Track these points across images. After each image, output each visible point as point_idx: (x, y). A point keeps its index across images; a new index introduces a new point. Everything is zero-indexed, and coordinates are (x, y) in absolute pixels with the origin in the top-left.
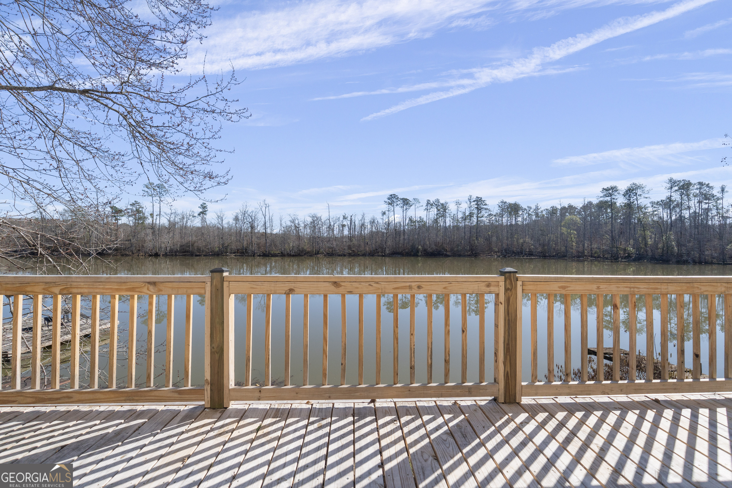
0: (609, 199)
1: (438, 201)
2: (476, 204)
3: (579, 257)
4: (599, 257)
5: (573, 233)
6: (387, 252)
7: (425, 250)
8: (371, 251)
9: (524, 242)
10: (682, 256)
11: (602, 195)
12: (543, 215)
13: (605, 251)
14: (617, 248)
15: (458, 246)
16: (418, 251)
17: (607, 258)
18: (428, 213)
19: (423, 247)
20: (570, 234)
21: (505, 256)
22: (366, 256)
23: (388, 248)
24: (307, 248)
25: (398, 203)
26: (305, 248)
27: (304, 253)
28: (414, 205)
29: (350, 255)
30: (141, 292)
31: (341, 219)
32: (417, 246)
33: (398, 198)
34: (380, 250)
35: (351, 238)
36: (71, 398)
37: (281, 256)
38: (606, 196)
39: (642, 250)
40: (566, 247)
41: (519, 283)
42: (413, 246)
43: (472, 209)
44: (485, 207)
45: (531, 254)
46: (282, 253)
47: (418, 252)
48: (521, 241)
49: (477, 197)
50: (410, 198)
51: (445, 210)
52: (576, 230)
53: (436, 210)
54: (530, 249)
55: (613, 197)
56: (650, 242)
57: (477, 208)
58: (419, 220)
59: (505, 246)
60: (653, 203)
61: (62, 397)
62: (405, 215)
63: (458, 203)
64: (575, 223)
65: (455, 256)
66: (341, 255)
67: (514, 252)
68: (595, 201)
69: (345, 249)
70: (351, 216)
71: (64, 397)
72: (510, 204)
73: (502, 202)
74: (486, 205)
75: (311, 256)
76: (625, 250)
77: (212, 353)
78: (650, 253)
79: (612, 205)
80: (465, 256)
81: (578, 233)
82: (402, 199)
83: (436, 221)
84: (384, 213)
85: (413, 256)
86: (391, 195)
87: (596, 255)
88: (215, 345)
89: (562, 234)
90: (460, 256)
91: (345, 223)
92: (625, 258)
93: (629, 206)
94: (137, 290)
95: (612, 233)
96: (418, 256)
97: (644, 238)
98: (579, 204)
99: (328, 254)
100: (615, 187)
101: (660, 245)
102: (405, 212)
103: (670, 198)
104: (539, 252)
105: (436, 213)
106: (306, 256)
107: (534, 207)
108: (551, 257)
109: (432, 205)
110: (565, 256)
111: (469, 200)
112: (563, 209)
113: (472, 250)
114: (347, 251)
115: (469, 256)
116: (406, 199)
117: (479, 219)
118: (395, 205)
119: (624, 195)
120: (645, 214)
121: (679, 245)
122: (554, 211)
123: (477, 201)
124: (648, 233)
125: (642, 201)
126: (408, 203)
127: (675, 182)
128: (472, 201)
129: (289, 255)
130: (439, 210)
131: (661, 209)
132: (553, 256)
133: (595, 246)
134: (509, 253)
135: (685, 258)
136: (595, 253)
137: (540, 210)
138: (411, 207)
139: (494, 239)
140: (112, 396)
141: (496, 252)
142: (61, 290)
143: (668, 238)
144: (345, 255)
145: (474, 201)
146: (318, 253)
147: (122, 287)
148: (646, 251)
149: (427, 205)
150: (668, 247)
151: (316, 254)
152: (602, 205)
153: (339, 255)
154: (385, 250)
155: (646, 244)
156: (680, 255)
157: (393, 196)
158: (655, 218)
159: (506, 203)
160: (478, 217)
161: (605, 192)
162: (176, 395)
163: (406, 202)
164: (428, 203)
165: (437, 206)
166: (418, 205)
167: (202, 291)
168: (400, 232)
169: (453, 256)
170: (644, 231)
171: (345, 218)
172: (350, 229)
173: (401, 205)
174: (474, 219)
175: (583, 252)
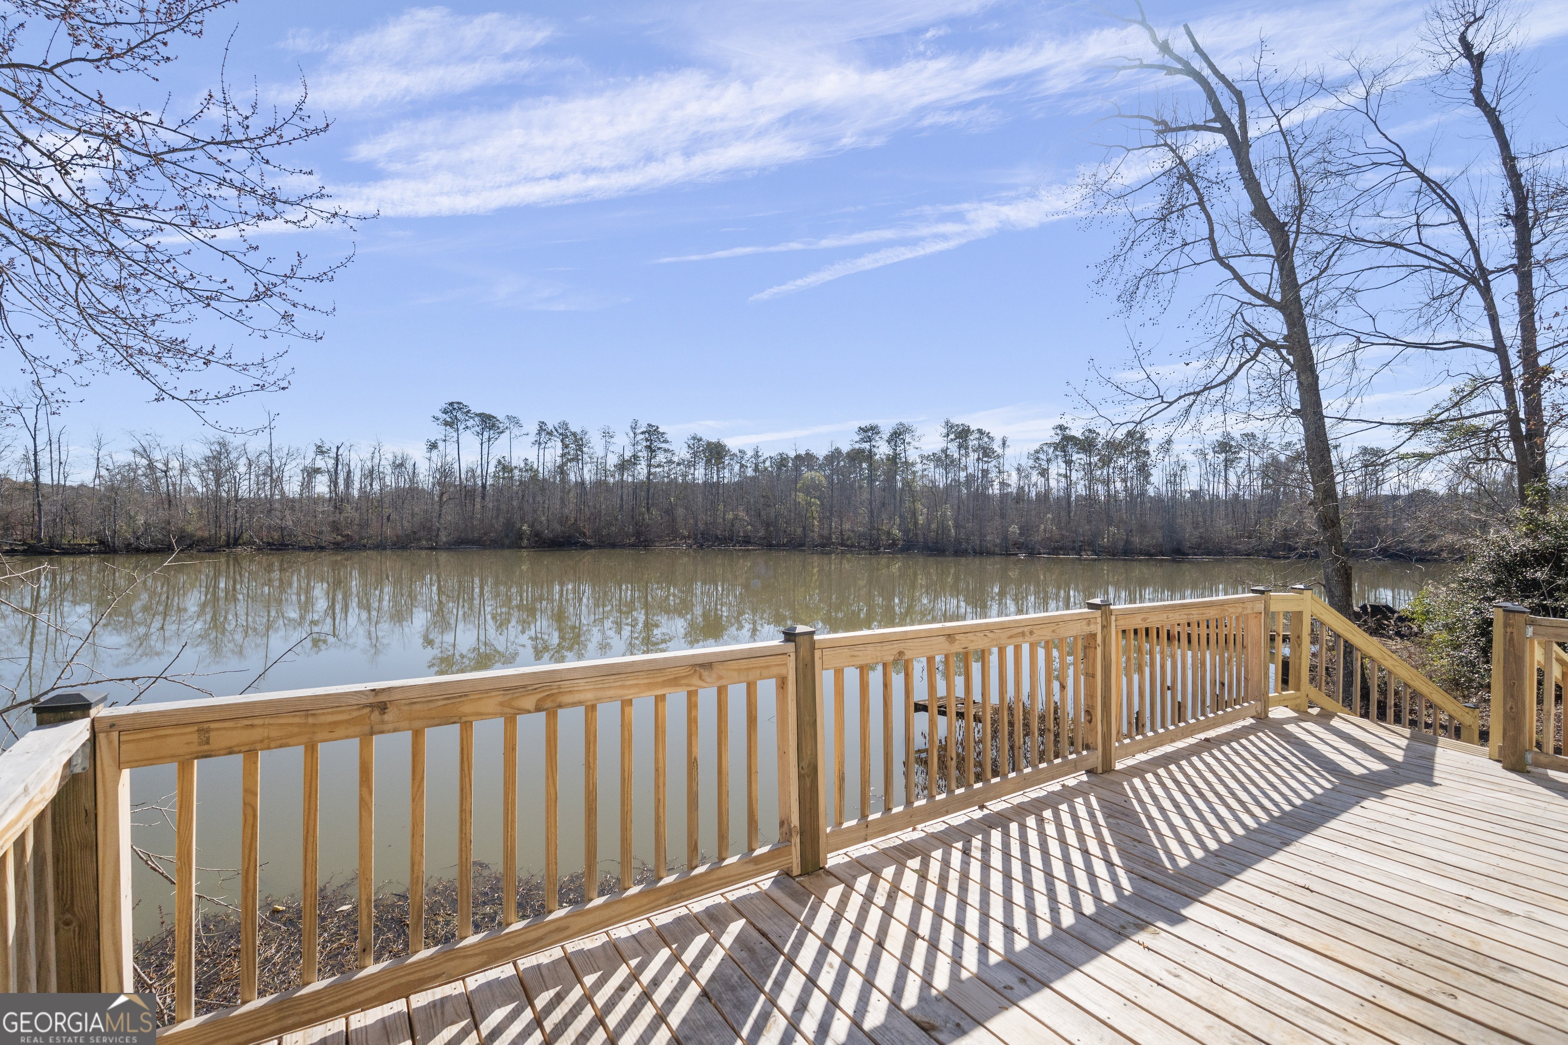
0: (866, 446)
1: (565, 425)
2: (647, 440)
3: (823, 546)
4: (853, 546)
5: (815, 504)
6: (443, 538)
7: (537, 534)
8: (398, 537)
9: (736, 517)
10: (960, 543)
11: (857, 438)
12: (766, 469)
13: (861, 536)
14: (878, 530)
15: (610, 524)
16: (520, 535)
17: (864, 548)
18: (541, 451)
19: (532, 526)
20: (809, 504)
21: (701, 546)
22: (385, 549)
23: (446, 528)
24: (196, 527)
25: (469, 424)
26: (190, 529)
27: (188, 542)
28: (508, 432)
29: (338, 547)
30: (690, 685)
31: (311, 453)
32: (518, 525)
33: (468, 412)
34: (422, 534)
35: (338, 502)
36: (567, 928)
37: (100, 552)
38: (863, 440)
39: (911, 535)
40: (804, 528)
41: (1113, 618)
42: (509, 525)
43: (639, 448)
44: (664, 445)
45: (747, 541)
46: (101, 542)
47: (521, 539)
48: (730, 516)
49: (649, 425)
50: (501, 416)
51: (580, 448)
52: (818, 498)
53: (560, 445)
54: (745, 532)
55: (873, 443)
56: (921, 520)
57: (649, 448)
58: (522, 465)
59: (701, 526)
60: (922, 457)
61: (546, 935)
62: (485, 452)
63: (607, 435)
64: (817, 487)
65: (604, 547)
66: (311, 549)
67: (717, 537)
68: (845, 448)
69: (321, 533)
70: (338, 448)
71: (551, 932)
72: (709, 444)
73: (694, 438)
74: (666, 441)
75: (212, 551)
76: (889, 533)
77: (801, 777)
78: (921, 540)
79: (870, 456)
80: (623, 546)
81: (822, 504)
82: (479, 415)
83: (561, 470)
84: (433, 446)
85: (509, 547)
86: (451, 404)
87: (849, 543)
88: (804, 764)
89: (797, 504)
90: (613, 546)
91: (320, 463)
92: (890, 546)
93: (893, 459)
94: (683, 682)
95: (871, 503)
96: (521, 547)
97: (914, 513)
98: (821, 451)
99: (269, 544)
100: (877, 427)
101: (934, 526)
102: (485, 445)
103: (945, 451)
104: (761, 538)
105: (559, 451)
106: (194, 552)
107: (750, 453)
108: (779, 546)
109: (550, 433)
110: (802, 545)
111: (633, 428)
112: (798, 457)
113: (638, 534)
114: (329, 537)
115: (633, 546)
116: (490, 417)
117: (653, 470)
118: (461, 427)
119: (889, 442)
120: (914, 473)
121: (957, 526)
122: (782, 461)
123: (649, 432)
124: (919, 506)
125: (912, 455)
126: (494, 425)
127: (952, 427)
128: (638, 431)
129: (133, 550)
130: (565, 446)
131: (932, 465)
132: (784, 545)
133: (847, 526)
134: (708, 540)
135: (964, 545)
136: (848, 539)
137: (761, 459)
138: (502, 435)
139: (680, 512)
140: (645, 901)
141: (685, 537)
142: (539, 700)
143: (944, 515)
144: (322, 548)
145: (643, 433)
146: (234, 542)
147: (656, 680)
148: (916, 535)
149: (539, 434)
150: (943, 528)
151: (228, 545)
152: (856, 456)
153: (305, 549)
154: (437, 535)
155: (916, 523)
156: (958, 541)
157: (456, 406)
158: (926, 482)
159: (700, 440)
160: (649, 466)
161: (863, 435)
162: (752, 867)
163: (488, 422)
164: (542, 427)
165: (564, 437)
166: (516, 431)
167: (783, 671)
168: (474, 490)
169: (601, 547)
170: (914, 502)
171: (320, 451)
172: (334, 482)
173: (477, 429)
174: (641, 470)
175: (831, 538)
